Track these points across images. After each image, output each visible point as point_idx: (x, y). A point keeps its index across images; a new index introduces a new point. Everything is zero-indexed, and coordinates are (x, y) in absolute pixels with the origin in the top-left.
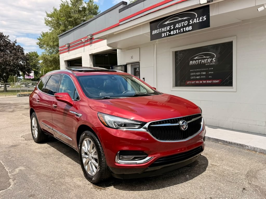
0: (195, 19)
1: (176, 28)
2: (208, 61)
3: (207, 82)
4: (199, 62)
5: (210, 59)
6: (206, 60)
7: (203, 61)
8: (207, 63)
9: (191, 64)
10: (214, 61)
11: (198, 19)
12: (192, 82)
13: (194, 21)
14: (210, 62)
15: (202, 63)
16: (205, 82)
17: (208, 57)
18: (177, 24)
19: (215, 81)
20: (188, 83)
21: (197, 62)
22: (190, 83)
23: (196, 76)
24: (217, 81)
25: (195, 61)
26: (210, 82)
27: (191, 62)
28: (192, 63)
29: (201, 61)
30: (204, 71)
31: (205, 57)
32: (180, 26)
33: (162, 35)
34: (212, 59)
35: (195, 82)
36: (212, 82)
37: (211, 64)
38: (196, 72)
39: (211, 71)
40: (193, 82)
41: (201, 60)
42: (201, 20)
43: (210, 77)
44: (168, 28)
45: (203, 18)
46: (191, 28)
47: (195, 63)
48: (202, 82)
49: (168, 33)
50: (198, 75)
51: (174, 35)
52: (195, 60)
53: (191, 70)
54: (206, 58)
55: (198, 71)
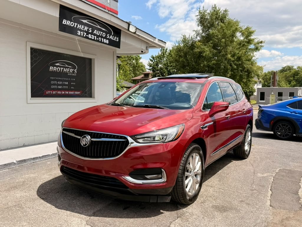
0: (111, 36)
1: (94, 33)
2: (71, 71)
3: (70, 93)
4: (61, 69)
5: (72, 69)
6: (68, 69)
7: (65, 69)
8: (69, 72)
9: (51, 70)
10: (75, 72)
11: (113, 37)
12: (52, 92)
13: (110, 37)
14: (72, 73)
15: (64, 72)
16: (67, 93)
17: (70, 67)
18: (96, 31)
19: (77, 93)
20: (48, 92)
21: (59, 69)
22: (50, 93)
23: (58, 85)
24: (78, 93)
25: (56, 68)
26: (72, 93)
27: (51, 68)
28: (53, 69)
29: (63, 70)
30: (66, 81)
31: (67, 66)
32: (98, 34)
33: (78, 32)
34: (74, 70)
35: (57, 92)
36: (74, 93)
37: (73, 75)
38: (58, 81)
39: (73, 81)
40: (54, 92)
41: (63, 68)
42: (115, 39)
43: (72, 88)
44: (86, 29)
45: (116, 38)
46: (107, 42)
47: (56, 70)
48: (65, 92)
49: (86, 34)
50: (60, 85)
51: (91, 39)
52: (57, 66)
53: (51, 78)
54: (68, 68)
55: (60, 79)
